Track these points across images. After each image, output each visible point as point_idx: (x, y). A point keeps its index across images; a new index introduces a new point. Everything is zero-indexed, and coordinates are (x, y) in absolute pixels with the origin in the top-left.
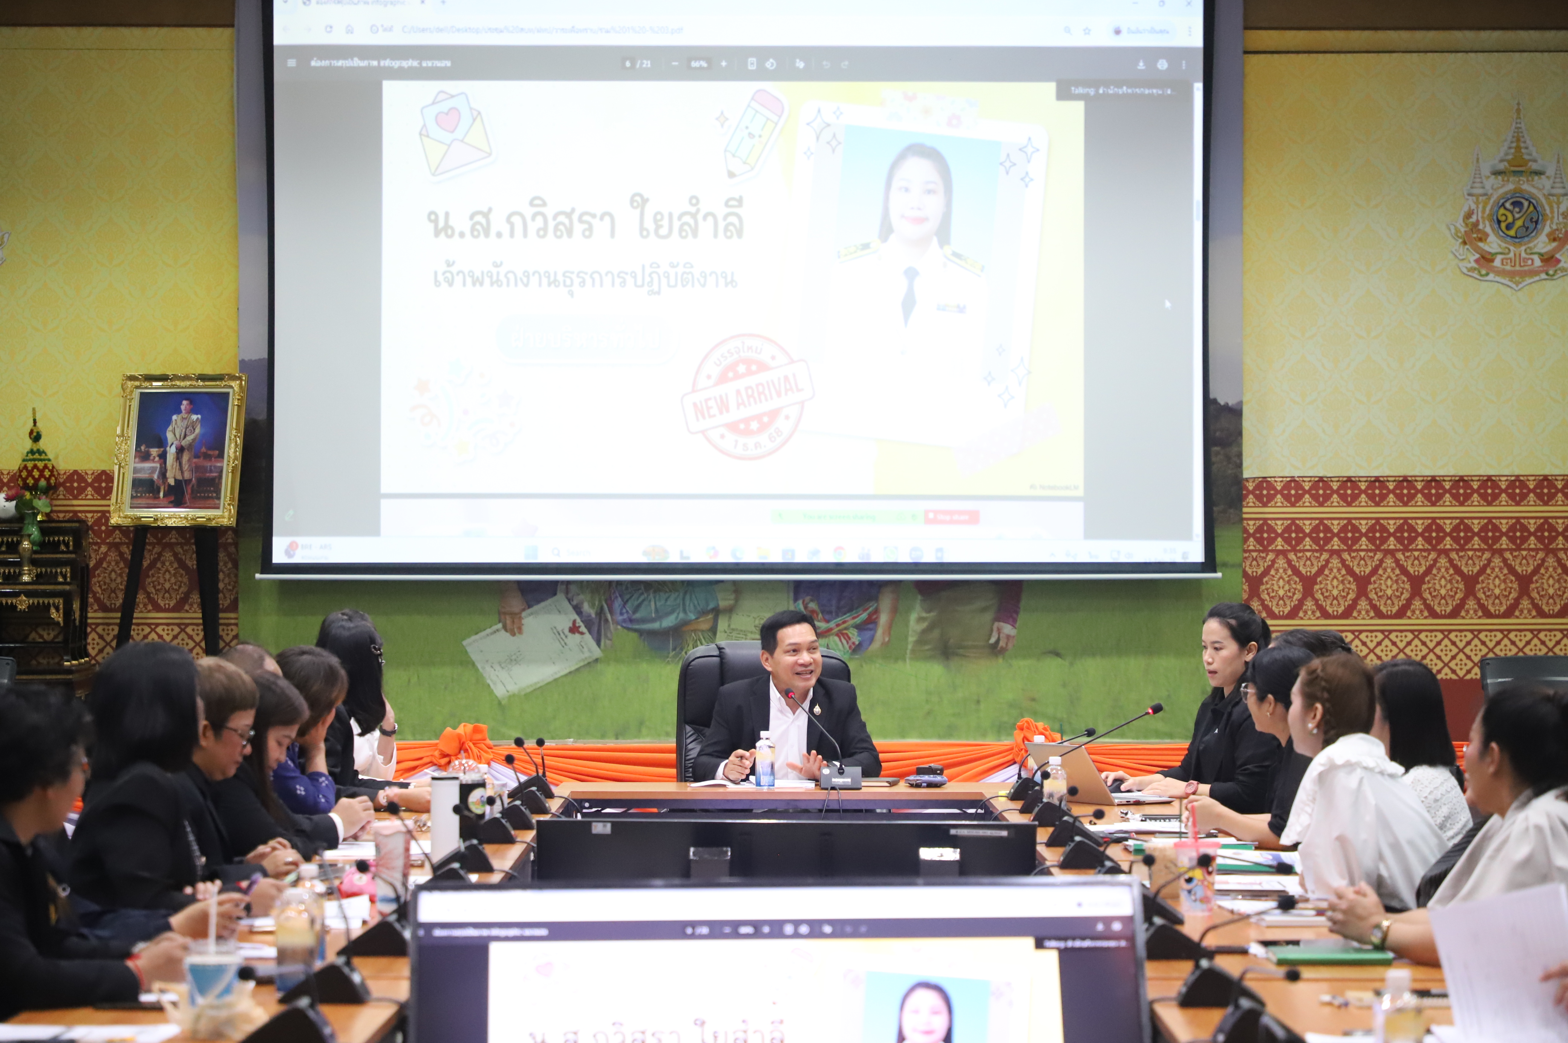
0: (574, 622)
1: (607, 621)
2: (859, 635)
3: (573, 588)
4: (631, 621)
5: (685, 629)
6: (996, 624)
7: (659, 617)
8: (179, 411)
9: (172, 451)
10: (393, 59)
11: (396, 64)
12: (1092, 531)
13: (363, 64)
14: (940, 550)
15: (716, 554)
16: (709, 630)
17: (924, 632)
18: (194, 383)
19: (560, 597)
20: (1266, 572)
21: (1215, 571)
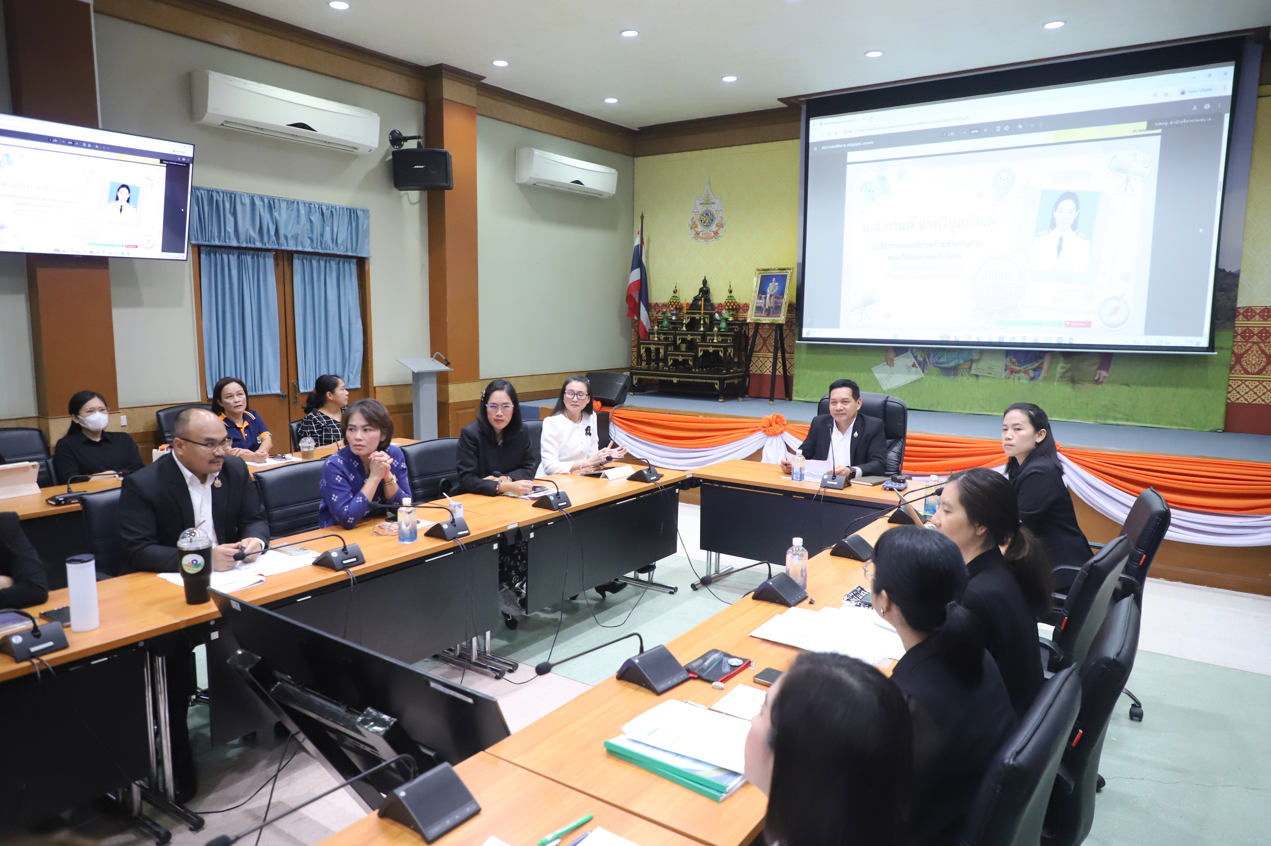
0: (914, 363)
1: (927, 363)
2: (1033, 373)
3: (914, 350)
4: (937, 363)
5: (958, 367)
6: (1099, 371)
7: (948, 362)
8: (772, 282)
9: (768, 296)
10: (852, 143)
11: (853, 145)
12: (1148, 331)
13: (841, 146)
14: (1071, 339)
15: (970, 338)
16: (969, 368)
17: (1064, 373)
18: (777, 271)
19: (909, 353)
20: (1246, 352)
21: (1214, 351)
